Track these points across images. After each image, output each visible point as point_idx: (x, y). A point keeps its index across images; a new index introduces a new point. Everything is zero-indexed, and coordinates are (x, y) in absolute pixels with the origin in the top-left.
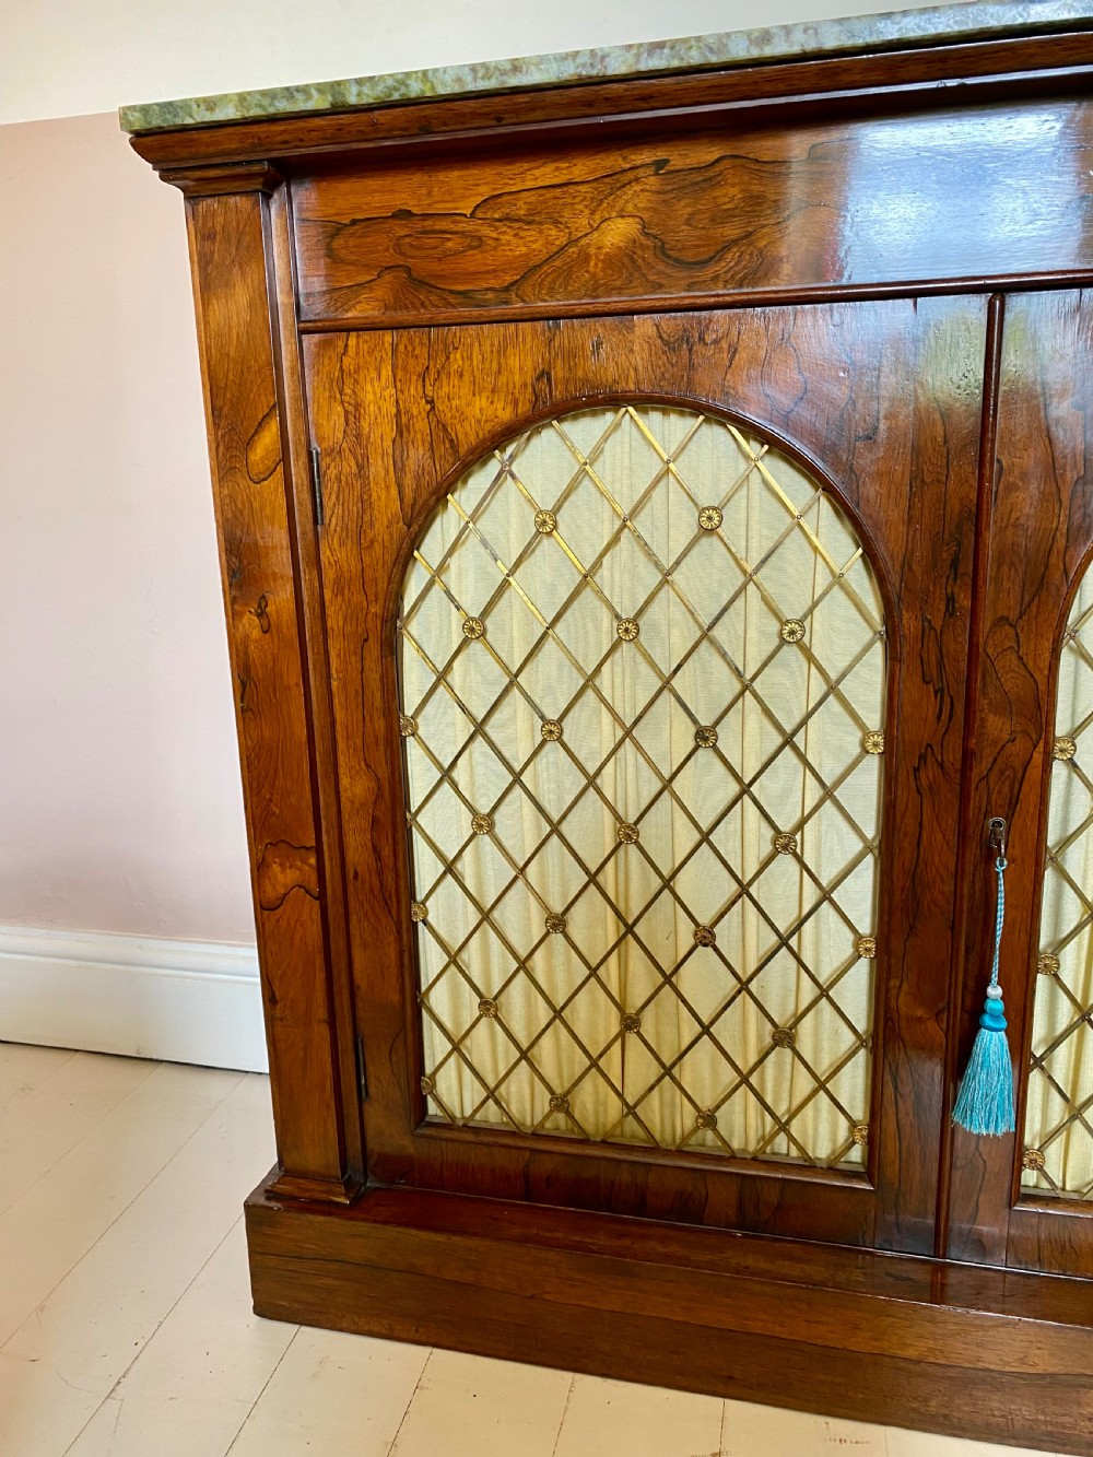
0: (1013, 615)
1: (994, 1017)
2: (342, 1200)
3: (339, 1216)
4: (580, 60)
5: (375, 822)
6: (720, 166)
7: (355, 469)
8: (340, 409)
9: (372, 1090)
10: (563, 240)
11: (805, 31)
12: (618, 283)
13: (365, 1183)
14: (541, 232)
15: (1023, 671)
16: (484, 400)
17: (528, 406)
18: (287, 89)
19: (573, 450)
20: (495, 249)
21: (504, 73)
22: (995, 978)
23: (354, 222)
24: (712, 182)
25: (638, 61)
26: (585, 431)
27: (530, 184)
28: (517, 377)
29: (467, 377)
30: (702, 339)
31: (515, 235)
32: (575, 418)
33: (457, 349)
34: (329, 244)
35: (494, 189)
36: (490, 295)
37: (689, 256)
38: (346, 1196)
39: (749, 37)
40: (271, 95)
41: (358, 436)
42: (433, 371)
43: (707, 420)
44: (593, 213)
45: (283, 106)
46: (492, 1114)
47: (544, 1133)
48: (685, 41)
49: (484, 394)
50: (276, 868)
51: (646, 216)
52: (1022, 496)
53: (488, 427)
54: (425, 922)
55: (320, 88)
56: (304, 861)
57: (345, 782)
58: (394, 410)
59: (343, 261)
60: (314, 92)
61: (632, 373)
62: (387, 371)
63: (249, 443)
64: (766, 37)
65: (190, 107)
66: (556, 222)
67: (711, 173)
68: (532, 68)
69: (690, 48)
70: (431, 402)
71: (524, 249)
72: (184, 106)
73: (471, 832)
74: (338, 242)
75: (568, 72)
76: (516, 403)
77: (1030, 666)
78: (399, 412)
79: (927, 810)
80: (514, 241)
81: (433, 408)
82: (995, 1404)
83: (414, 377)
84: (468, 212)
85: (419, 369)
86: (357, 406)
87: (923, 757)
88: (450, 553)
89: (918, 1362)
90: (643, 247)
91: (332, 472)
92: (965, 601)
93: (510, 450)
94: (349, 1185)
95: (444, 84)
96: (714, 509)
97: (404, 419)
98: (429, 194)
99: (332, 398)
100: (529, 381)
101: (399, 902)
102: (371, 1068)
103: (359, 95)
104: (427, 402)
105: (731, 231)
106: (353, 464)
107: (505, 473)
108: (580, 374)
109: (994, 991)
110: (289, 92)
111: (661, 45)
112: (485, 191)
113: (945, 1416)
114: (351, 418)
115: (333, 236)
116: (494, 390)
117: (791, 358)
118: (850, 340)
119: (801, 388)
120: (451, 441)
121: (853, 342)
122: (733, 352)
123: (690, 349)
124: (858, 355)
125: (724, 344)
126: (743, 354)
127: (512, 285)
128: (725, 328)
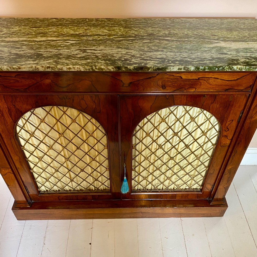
0: (125, 135)
1: (125, 181)
2: (28, 206)
3: (29, 209)
5: (20, 161)
9: (30, 192)
10: (36, 82)
11: (77, 68)
13: (32, 202)
17: (35, 106)
19: (45, 110)
20: (21, 82)
22: (125, 176)
25: (45, 69)
29: (21, 102)
30: (67, 98)
33: (18, 98)
35: (19, 73)
36: (22, 90)
37: (62, 86)
42: (13, 101)
43: (70, 108)
44: (41, 78)
51: (52, 79)
54: (33, 172)
56: (9, 170)
58: (7, 107)
61: (54, 102)
62: (3, 101)
66: (33, 79)
68: (23, 68)
69: (55, 68)
70: (14, 105)
71: (28, 83)
73: (39, 161)
75: (31, 70)
76: (32, 106)
80: (25, 81)
81: (15, 106)
82: (129, 215)
84: (14, 76)
85: (10, 101)
87: (113, 150)
88: (24, 125)
89: (118, 213)
90: (53, 84)
92: (117, 133)
94: (29, 203)
95: (4, 69)
97: (9, 108)
100: (34, 103)
102: (29, 190)
104: (14, 106)
105: (69, 83)
108: (44, 102)
109: (125, 178)
111: (49, 67)
112: (17, 74)
116: (27, 104)
117: (84, 102)
118: (94, 99)
119: (86, 106)
120: (20, 111)
121: (95, 100)
122: (73, 100)
123: (65, 100)
124: (96, 102)
125: (71, 99)
126: (75, 101)
127: (27, 88)
128: (71, 97)
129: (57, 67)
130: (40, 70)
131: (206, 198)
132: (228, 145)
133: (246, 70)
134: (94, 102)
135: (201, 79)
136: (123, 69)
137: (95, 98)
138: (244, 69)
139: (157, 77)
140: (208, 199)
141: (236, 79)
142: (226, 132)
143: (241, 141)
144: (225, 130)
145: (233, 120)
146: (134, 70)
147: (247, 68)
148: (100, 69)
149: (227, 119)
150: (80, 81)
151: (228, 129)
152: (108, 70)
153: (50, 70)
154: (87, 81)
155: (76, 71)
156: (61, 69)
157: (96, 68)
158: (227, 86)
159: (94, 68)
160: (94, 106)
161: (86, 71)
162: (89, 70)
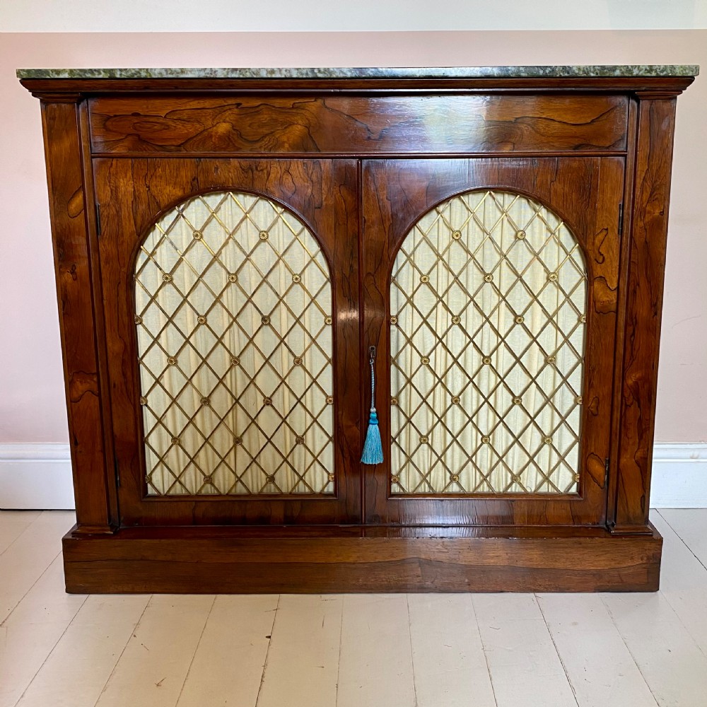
0: (372, 272)
1: (374, 420)
2: (109, 532)
3: (110, 538)
4: (207, 71)
5: (123, 361)
6: (261, 107)
7: (115, 213)
8: (109, 188)
9: (122, 483)
10: (202, 129)
11: (286, 71)
12: (224, 146)
13: (120, 526)
14: (193, 125)
15: (377, 292)
16: (171, 187)
17: (189, 190)
18: (91, 70)
19: (208, 207)
20: (175, 130)
21: (178, 73)
22: (373, 404)
23: (115, 116)
24: (258, 113)
25: (228, 74)
26: (213, 200)
27: (188, 107)
28: (184, 179)
29: (163, 178)
30: (257, 169)
31: (183, 126)
32: (209, 195)
33: (159, 167)
34: (104, 124)
35: (174, 108)
36: (173, 148)
37: (250, 138)
38: (111, 531)
39: (267, 70)
40: (84, 71)
41: (117, 198)
42: (149, 176)
43: (261, 199)
44: (213, 120)
45: (89, 75)
46: (178, 489)
47: (201, 494)
48: (245, 69)
49: (171, 185)
50: (78, 383)
51: (234, 123)
52: (372, 230)
53: (172, 198)
54: (146, 405)
55: (105, 71)
56: (92, 380)
57: (110, 344)
58: (133, 190)
59: (110, 131)
60: (102, 72)
61: (231, 180)
62: (129, 174)
63: (69, 202)
64: (273, 71)
65: (49, 72)
66: (199, 122)
67: (258, 109)
70: (149, 187)
71: (186, 131)
72: (46, 72)
73: (167, 364)
74: (108, 123)
75: (202, 75)
76: (184, 189)
77: (379, 289)
78: (134, 190)
79: (348, 344)
80: (182, 128)
81: (149, 189)
82: (383, 576)
83: (141, 178)
84: (163, 116)
85: (144, 174)
86: (117, 188)
87: (345, 325)
88: (156, 247)
89: (354, 563)
90: (233, 134)
91: (105, 213)
92: (356, 267)
93: (182, 206)
95: (155, 74)
96: (265, 232)
97: (137, 193)
98: (147, 107)
99: (105, 184)
100: (189, 181)
101: (134, 396)
102: (122, 472)
103: (121, 75)
104: (147, 187)
105: (265, 131)
106: (114, 211)
107: (180, 215)
108: (210, 179)
109: (373, 410)
110: (91, 71)
111: (236, 70)
112: (170, 109)
113: (365, 585)
114: (114, 192)
115: (106, 121)
116: (175, 184)
117: (290, 178)
118: (310, 172)
119: (294, 189)
120: (157, 202)
121: (312, 173)
122: (269, 174)
123: (252, 172)
124: (314, 178)
125: (265, 171)
126: (272, 176)
127: (182, 144)
128: (265, 166)
129: (249, 69)
130: (218, 77)
131: (598, 524)
132: (613, 308)
134: (311, 178)
135: (520, 120)
137: (313, 169)
140: (605, 526)
141: (589, 121)
142: (599, 265)
143: (639, 285)
144: (596, 260)
145: (607, 229)
148: (326, 73)
149: (594, 224)
150: (285, 128)
151: (602, 255)
152: (341, 76)
154: (299, 127)
155: (283, 76)
156: (257, 74)
157: (319, 71)
158: (576, 137)
159: (316, 71)
160: (310, 191)
161: (301, 76)
162: (307, 74)
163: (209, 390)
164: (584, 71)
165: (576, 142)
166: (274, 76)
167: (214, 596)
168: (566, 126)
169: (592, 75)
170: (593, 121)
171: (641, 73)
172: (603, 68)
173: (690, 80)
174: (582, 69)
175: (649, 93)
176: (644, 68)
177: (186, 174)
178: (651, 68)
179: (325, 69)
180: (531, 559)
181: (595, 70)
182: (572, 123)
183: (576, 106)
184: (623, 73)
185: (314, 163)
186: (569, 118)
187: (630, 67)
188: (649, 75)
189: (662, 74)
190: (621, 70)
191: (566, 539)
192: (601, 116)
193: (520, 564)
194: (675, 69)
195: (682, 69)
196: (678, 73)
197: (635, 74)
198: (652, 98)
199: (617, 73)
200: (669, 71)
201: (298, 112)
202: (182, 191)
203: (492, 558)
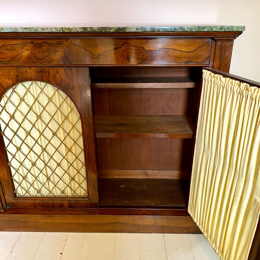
2: (2, 211)
3: (2, 214)
4: (13, 29)
6: (43, 44)
9: (6, 193)
10: (17, 54)
11: (50, 29)
12: (28, 61)
13: (7, 208)
14: (13, 52)
16: (7, 80)
17: (15, 81)
19: (25, 87)
20: (5, 54)
24: (42, 46)
25: (23, 31)
26: (27, 84)
27: (10, 44)
28: (13, 76)
29: (4, 76)
30: (43, 71)
31: (9, 52)
35: (4, 44)
36: (6, 62)
37: (39, 58)
38: (3, 210)
39: (41, 29)
43: (48, 83)
44: (22, 49)
46: (27, 195)
47: (37, 197)
51: (31, 51)
54: (11, 166)
61: (33, 76)
64: (44, 29)
66: (16, 50)
67: (41, 44)
68: (5, 30)
69: (32, 29)
71: (11, 55)
73: (17, 151)
75: (11, 31)
79: (89, 144)
80: (8, 53)
82: (107, 227)
87: (88, 137)
88: (6, 104)
89: (95, 223)
90: (32, 56)
92: (90, 113)
93: (14, 87)
94: (4, 208)
96: (50, 98)
100: (15, 77)
101: (5, 163)
102: (5, 190)
105: (46, 54)
107: (13, 91)
108: (24, 76)
111: (27, 28)
112: (2, 44)
113: (100, 230)
116: (9, 78)
117: (59, 75)
118: (67, 73)
119: (61, 80)
120: (2, 86)
122: (49, 74)
123: (42, 73)
124: (70, 76)
125: (47, 72)
126: (51, 75)
127: (10, 60)
128: (47, 70)
129: (33, 28)
130: (19, 32)
133: (196, 30)
134: (68, 76)
135: (161, 50)
136: (89, 29)
137: (69, 71)
138: (194, 30)
139: (122, 47)
141: (193, 50)
146: (98, 30)
147: (197, 28)
148: (69, 30)
150: (55, 53)
152: (76, 31)
153: (27, 31)
154: (61, 52)
155: (49, 32)
156: (37, 31)
157: (66, 29)
158: (187, 58)
159: (64, 29)
160: (68, 81)
161: (57, 31)
162: (60, 30)
163: (35, 160)
164: (190, 29)
165: (186, 60)
166: (44, 31)
167: (44, 233)
168: (182, 53)
169: (194, 31)
170: (194, 50)
171: (218, 30)
172: (199, 27)
173: (240, 33)
174: (189, 28)
175: (221, 38)
176: (219, 27)
177: (13, 73)
178: (222, 27)
179: (68, 28)
180: (162, 223)
181: (195, 28)
182: (185, 51)
183: (187, 43)
184: (208, 30)
185: (69, 69)
186: (184, 49)
187: (212, 27)
188: (221, 31)
189: (227, 31)
190: (207, 28)
191: (176, 216)
192: (198, 48)
193: (158, 224)
194: (233, 28)
195: (236, 28)
196: (235, 30)
197: (214, 30)
198: (222, 41)
199: (206, 30)
200: (230, 29)
201: (60, 45)
202: (12, 81)
203: (148, 222)
